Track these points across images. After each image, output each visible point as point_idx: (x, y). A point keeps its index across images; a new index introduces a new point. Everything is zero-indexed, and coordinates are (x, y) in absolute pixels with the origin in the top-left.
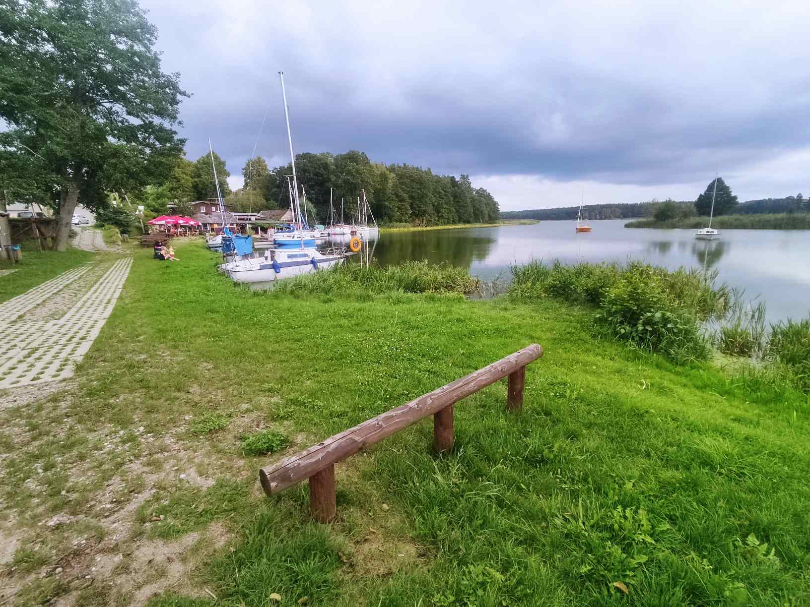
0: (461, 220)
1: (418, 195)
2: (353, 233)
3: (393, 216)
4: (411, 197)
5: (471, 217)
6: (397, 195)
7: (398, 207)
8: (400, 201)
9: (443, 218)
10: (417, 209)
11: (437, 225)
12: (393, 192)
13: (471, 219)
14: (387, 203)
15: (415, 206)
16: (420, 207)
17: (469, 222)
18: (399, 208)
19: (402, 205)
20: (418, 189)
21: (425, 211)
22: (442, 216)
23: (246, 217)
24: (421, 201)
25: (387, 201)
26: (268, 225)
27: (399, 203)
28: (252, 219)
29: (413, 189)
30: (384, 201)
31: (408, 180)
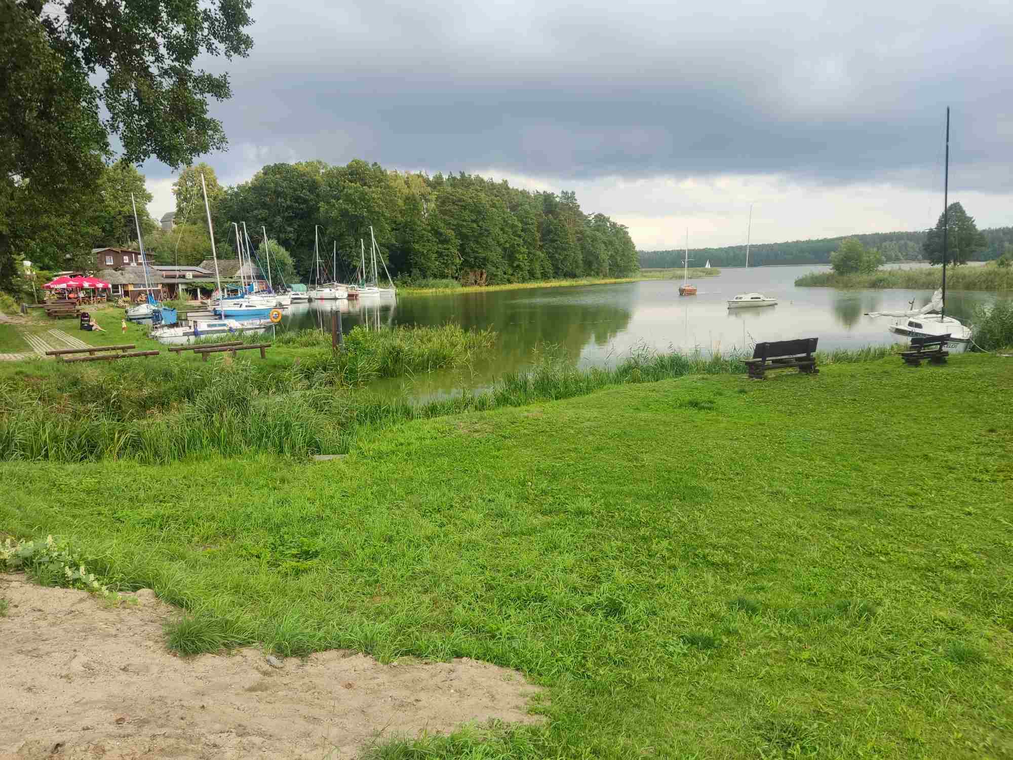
0: (558, 273)
1: (473, 232)
2: (352, 297)
3: (429, 268)
4: (463, 237)
5: (577, 267)
6: (437, 233)
7: (437, 252)
8: (442, 242)
9: (522, 269)
10: (472, 255)
11: (510, 282)
12: (429, 228)
13: (578, 272)
14: (416, 246)
15: (468, 250)
16: (477, 252)
17: (573, 276)
18: (440, 254)
19: (445, 249)
20: (473, 221)
21: (484, 259)
22: (518, 266)
23: (177, 273)
24: (478, 242)
25: (417, 243)
26: (212, 285)
27: (440, 246)
28: (187, 277)
29: (463, 221)
30: (413, 242)
31: (456, 207)
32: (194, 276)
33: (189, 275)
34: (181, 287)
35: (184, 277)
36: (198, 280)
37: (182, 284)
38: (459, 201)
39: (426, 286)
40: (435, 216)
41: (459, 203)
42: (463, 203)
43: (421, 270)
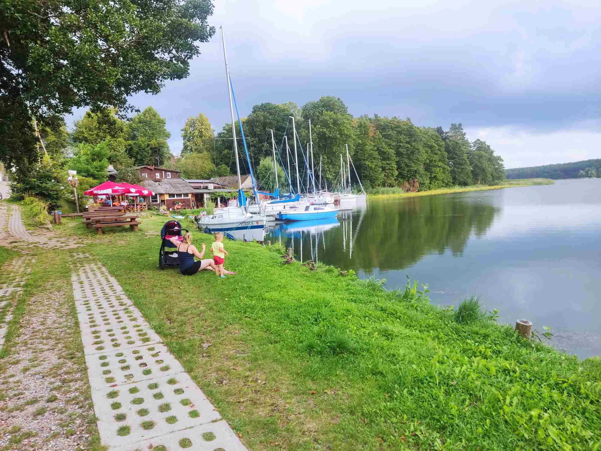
0: (456, 181)
1: (408, 150)
2: (337, 202)
3: (377, 179)
4: (398, 154)
5: (468, 177)
6: (381, 153)
7: (382, 167)
8: (384, 159)
9: (437, 180)
10: (406, 169)
11: (430, 189)
12: (376, 148)
13: (469, 181)
14: (367, 163)
15: (403, 165)
16: (411, 166)
17: (465, 184)
18: (384, 169)
19: (388, 164)
20: (407, 142)
21: (416, 172)
22: (435, 177)
23: (202, 185)
24: (409, 159)
25: (367, 160)
26: (229, 194)
27: (383, 162)
28: (209, 188)
29: (400, 142)
30: (364, 160)
31: (395, 132)
32: (215, 188)
33: (211, 186)
34: (206, 196)
35: (206, 188)
36: (217, 190)
37: (206, 193)
38: (396, 128)
39: (377, 193)
40: (379, 139)
41: (397, 129)
42: (399, 129)
43: (370, 181)
